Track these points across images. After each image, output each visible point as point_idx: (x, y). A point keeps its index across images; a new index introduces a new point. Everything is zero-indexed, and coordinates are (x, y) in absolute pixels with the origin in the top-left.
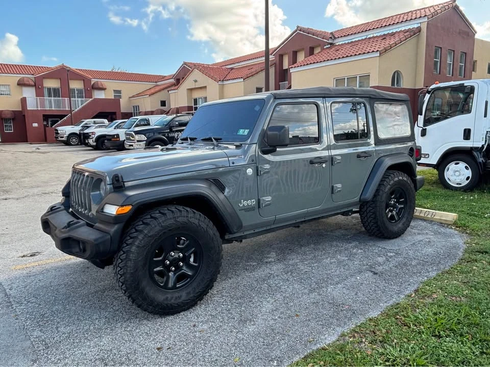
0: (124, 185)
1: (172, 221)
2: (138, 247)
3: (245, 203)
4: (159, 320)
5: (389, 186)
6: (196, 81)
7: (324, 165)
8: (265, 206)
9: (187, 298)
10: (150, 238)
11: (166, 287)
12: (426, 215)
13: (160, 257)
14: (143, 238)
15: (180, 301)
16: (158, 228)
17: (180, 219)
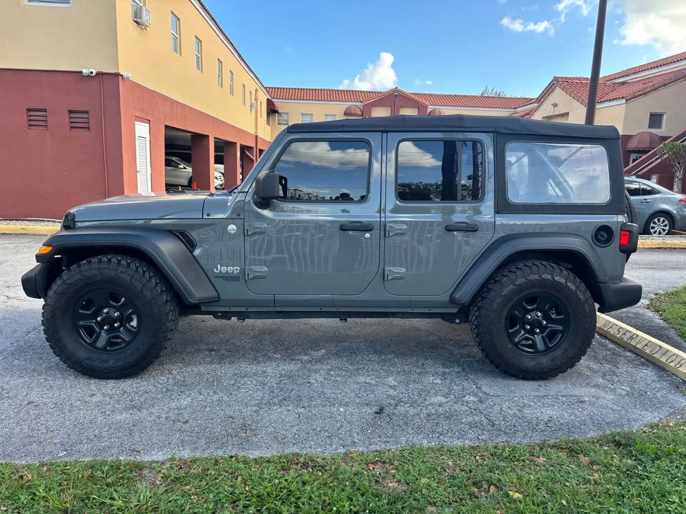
0: (75, 225)
1: (96, 272)
2: (55, 292)
3: (224, 269)
4: (72, 378)
5: (511, 287)
6: (555, 105)
7: (368, 235)
8: (252, 278)
9: (115, 365)
10: (68, 286)
11: (93, 345)
12: (668, 361)
13: (88, 310)
14: (61, 284)
15: (105, 365)
16: (78, 276)
17: (106, 272)
